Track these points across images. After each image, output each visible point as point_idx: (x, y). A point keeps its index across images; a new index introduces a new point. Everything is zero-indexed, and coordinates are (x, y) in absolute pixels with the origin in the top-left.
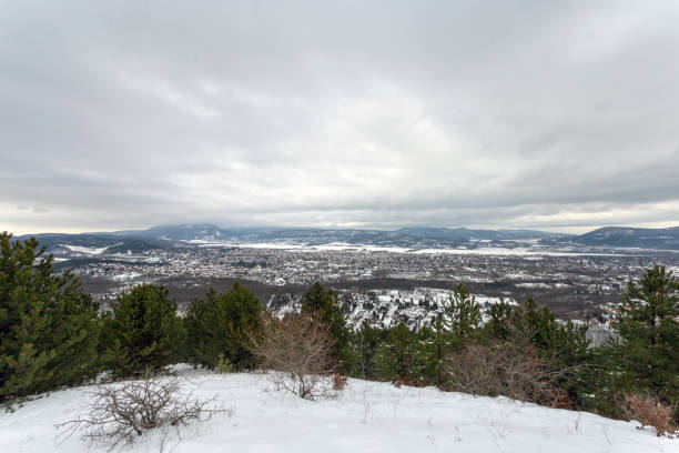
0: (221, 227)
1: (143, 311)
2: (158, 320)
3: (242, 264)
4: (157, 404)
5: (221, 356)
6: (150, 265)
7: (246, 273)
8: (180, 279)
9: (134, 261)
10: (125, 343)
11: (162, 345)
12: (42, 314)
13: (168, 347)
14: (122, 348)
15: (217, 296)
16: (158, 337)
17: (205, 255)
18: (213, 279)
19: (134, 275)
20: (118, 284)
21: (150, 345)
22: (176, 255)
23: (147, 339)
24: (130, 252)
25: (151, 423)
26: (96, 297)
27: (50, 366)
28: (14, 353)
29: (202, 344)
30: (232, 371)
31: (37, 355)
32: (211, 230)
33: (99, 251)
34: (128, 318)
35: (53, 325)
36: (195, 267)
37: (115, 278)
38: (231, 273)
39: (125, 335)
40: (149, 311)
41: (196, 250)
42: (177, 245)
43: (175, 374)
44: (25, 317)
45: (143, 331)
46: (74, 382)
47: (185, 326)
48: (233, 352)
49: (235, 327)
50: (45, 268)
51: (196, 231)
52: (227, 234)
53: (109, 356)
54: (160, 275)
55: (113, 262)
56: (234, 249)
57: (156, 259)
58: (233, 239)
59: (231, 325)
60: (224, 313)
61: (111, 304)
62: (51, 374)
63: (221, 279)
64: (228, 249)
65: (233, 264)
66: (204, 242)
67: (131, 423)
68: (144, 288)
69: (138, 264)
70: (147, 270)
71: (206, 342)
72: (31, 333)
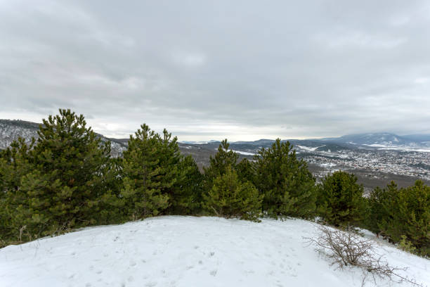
0: (399, 135)
1: (340, 188)
2: (349, 196)
3: (421, 165)
4: (357, 252)
5: (404, 237)
6: (342, 159)
7: (426, 174)
8: (363, 171)
9: (332, 156)
10: (330, 205)
11: (353, 213)
12: (292, 179)
13: (357, 216)
14: (328, 207)
15: (398, 188)
16: (350, 207)
17: (384, 156)
18: (391, 175)
19: (332, 165)
20: (323, 169)
21: (345, 211)
22: (360, 154)
23: (343, 207)
24: (329, 151)
25: (354, 262)
26: (314, 175)
27: (295, 205)
28: (282, 194)
29: (384, 222)
30: (414, 252)
31: (290, 198)
32: (389, 137)
33: (313, 149)
34: (332, 191)
35: (297, 186)
36: (375, 164)
37: (322, 165)
38: (410, 172)
39: (330, 199)
40: (344, 189)
41: (375, 152)
42: (360, 148)
43: (362, 235)
44: (286, 179)
45: (341, 200)
46: (304, 217)
47: (370, 205)
48: (416, 238)
49: (418, 218)
50: (293, 156)
51: (377, 137)
52: (404, 140)
53: (322, 209)
54: (349, 167)
55: (320, 156)
56: (412, 152)
57: (346, 156)
58: (411, 144)
59: (413, 215)
60: (405, 204)
61: (321, 179)
62: (296, 209)
63: (399, 176)
64: (406, 153)
65: (411, 165)
66: (383, 146)
67: (341, 256)
68: (341, 173)
69: (335, 158)
70: (340, 163)
71: (388, 221)
72: (288, 187)
